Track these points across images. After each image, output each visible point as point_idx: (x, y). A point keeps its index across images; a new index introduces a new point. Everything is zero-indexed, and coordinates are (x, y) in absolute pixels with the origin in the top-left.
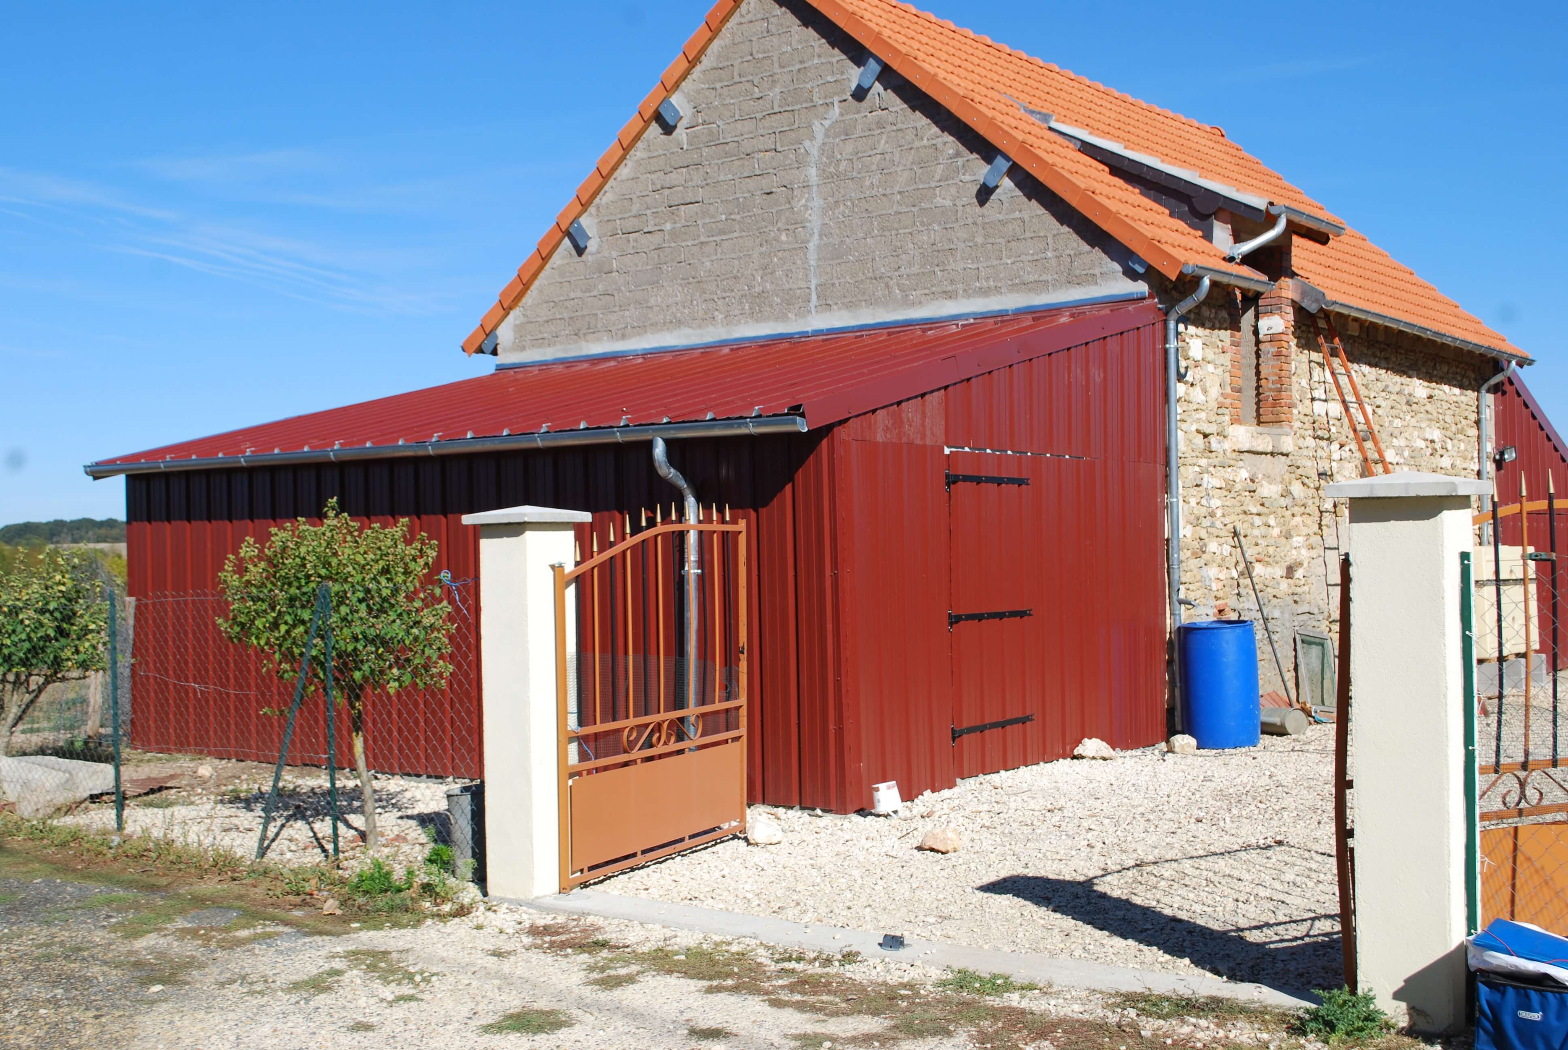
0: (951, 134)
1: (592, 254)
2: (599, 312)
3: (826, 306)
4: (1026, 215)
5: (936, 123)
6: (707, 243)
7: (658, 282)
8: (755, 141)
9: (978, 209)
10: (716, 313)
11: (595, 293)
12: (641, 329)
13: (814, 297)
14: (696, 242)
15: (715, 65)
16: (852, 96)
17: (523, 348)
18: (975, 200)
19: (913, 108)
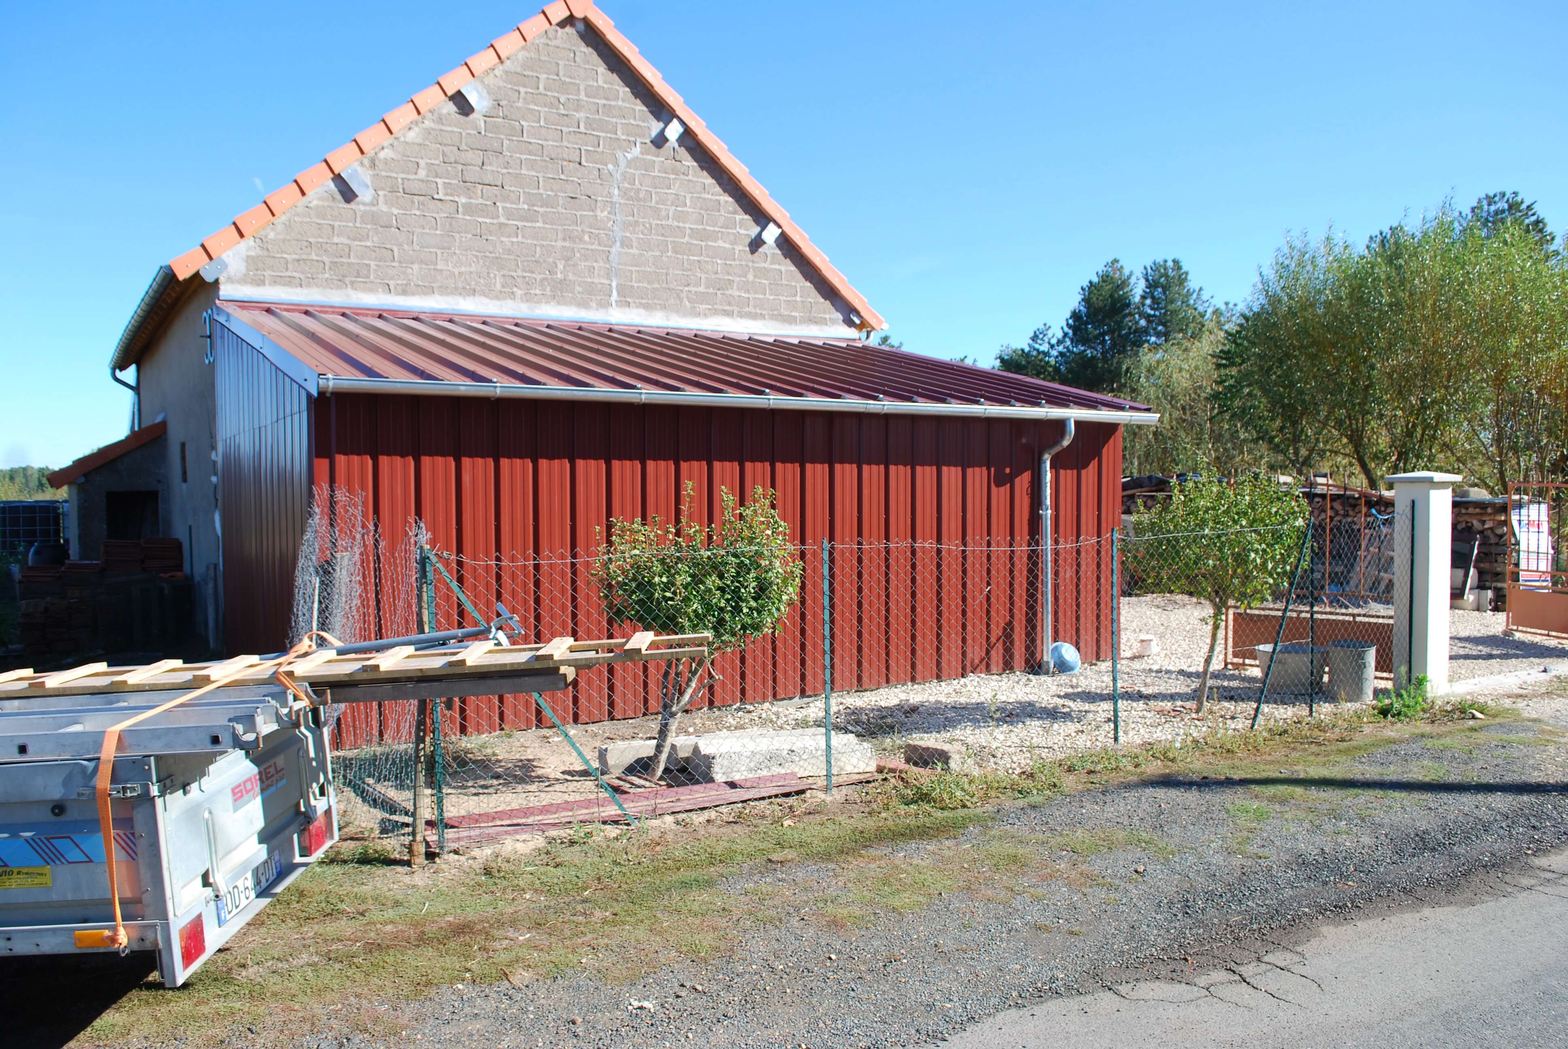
0: (730, 196)
1: (364, 204)
2: (372, 263)
3: (624, 303)
4: (783, 268)
5: (720, 185)
6: (506, 225)
7: (449, 249)
8: (560, 150)
9: (749, 256)
10: (515, 289)
11: (369, 244)
12: (428, 290)
13: (615, 293)
14: (495, 221)
15: (519, 70)
16: (652, 142)
17: (260, 282)
18: (747, 249)
19: (702, 168)
